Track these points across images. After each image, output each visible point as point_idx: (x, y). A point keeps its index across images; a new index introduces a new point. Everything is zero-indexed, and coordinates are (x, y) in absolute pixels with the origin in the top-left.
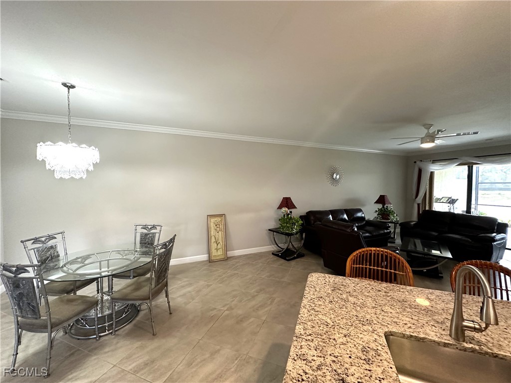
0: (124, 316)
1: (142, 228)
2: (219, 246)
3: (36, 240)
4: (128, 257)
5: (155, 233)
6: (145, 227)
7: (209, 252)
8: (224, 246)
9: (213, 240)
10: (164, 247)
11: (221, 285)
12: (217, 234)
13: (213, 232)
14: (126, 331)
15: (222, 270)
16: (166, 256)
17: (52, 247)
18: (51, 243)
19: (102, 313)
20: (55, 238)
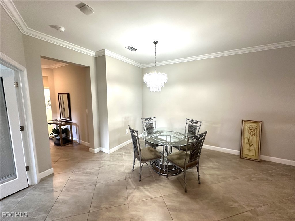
0: (173, 170)
1: (190, 122)
2: (252, 148)
3: (146, 119)
4: (179, 137)
5: (197, 126)
6: (191, 121)
7: (241, 150)
8: (257, 149)
9: (246, 141)
10: (196, 138)
11: (248, 183)
12: (251, 137)
13: (247, 134)
14: (173, 180)
15: (252, 170)
16: (198, 144)
17: (151, 123)
18: (151, 121)
19: (163, 163)
20: (153, 120)
